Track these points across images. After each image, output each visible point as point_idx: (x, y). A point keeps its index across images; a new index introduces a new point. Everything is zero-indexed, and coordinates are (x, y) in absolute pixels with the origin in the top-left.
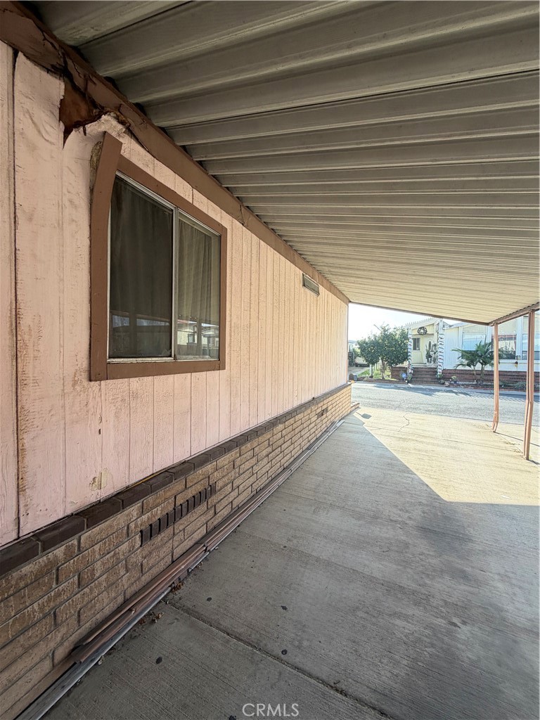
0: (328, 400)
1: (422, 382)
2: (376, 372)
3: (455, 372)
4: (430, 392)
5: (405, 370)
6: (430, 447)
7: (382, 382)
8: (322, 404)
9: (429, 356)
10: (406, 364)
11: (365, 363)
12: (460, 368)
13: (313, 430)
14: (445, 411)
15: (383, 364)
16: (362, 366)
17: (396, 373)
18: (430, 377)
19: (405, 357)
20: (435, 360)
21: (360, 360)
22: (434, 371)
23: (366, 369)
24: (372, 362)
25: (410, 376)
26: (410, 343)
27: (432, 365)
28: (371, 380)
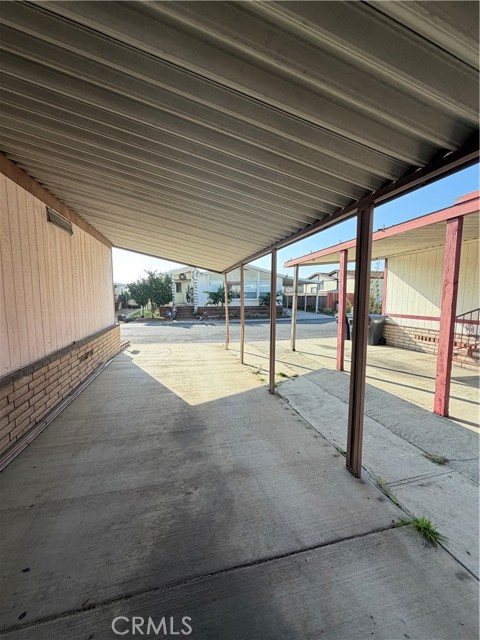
0: (92, 343)
1: (184, 318)
2: (146, 312)
3: (206, 309)
4: (187, 326)
5: (170, 309)
6: (185, 369)
7: (151, 321)
8: (85, 347)
9: (188, 297)
10: (171, 304)
11: (136, 304)
12: (209, 305)
13: (76, 375)
14: (198, 339)
15: (152, 305)
16: (135, 307)
17: (163, 312)
18: (189, 314)
19: (170, 298)
20: (192, 300)
21: (132, 302)
22: (192, 308)
23: (138, 310)
24: (142, 303)
25: (175, 314)
26: (174, 287)
27: (191, 304)
28: (142, 319)
